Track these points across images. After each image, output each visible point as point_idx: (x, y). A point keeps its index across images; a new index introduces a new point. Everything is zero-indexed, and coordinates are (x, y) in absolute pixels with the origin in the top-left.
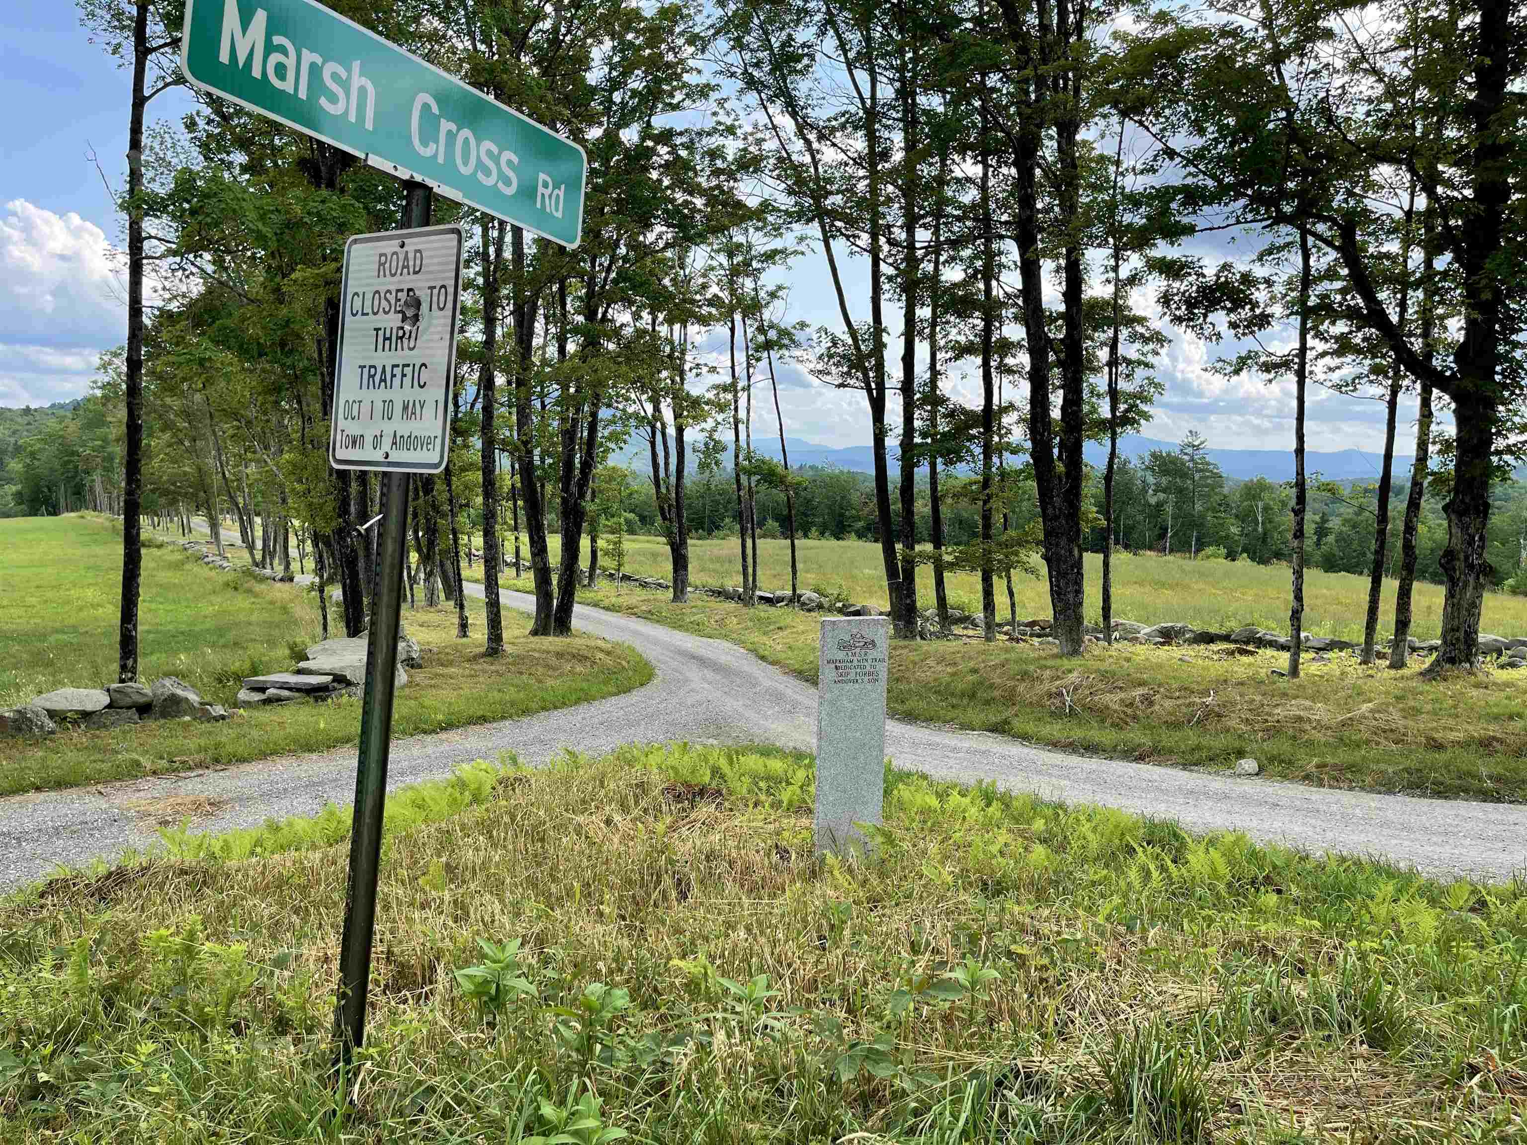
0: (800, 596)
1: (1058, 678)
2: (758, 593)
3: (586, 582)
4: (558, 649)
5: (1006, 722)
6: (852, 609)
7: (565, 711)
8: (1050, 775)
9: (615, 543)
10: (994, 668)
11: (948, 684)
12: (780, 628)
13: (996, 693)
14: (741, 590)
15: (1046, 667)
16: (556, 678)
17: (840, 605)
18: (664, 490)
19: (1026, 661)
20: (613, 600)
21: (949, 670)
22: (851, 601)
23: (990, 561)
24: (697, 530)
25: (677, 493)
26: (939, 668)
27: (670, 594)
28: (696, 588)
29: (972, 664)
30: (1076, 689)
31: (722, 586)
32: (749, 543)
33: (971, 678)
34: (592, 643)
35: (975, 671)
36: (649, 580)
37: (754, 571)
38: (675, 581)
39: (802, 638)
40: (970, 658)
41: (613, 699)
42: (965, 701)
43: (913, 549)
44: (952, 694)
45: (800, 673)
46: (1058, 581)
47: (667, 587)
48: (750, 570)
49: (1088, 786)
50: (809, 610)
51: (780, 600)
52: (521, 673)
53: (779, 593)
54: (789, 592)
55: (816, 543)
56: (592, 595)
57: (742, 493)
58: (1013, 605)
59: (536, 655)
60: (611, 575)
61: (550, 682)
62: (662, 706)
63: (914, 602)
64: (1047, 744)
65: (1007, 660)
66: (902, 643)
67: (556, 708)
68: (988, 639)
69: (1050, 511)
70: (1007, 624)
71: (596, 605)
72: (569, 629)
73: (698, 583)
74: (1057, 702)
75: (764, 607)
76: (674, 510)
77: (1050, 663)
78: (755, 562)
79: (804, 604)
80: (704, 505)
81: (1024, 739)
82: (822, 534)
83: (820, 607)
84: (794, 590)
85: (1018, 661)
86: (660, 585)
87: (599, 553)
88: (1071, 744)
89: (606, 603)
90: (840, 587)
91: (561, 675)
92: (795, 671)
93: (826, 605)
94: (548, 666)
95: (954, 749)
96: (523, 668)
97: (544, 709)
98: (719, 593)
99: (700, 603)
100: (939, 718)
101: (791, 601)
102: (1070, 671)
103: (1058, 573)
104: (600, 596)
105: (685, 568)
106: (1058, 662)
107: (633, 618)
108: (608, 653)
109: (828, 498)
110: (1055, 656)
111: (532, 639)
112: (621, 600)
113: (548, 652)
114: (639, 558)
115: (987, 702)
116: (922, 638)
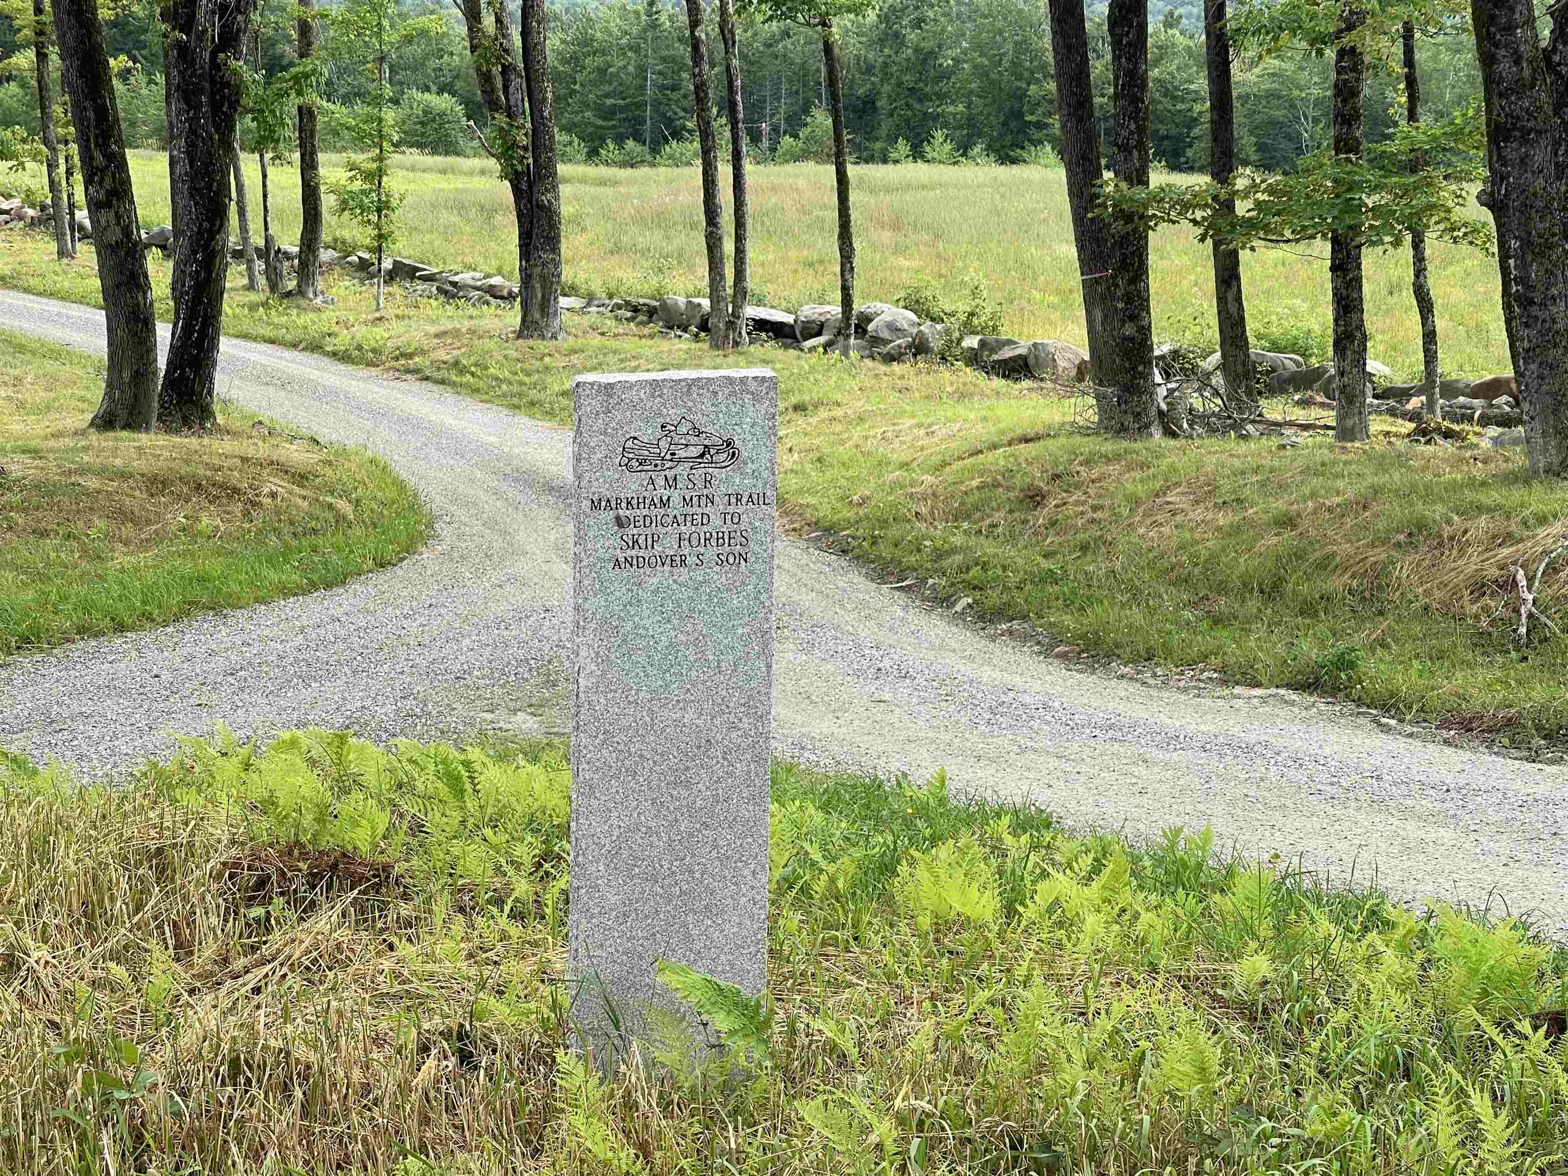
0: (866, 319)
1: (1508, 538)
2: (751, 311)
3: (292, 284)
4: (159, 466)
5: (1344, 662)
6: (1007, 353)
7: (147, 637)
8: (1406, 813)
9: (368, 176)
10: (1340, 513)
11: (1213, 557)
12: (799, 408)
13: (1336, 583)
14: (706, 303)
15: (1480, 509)
16: (145, 544)
17: (972, 342)
18: (488, 21)
19: (1428, 494)
20: (362, 333)
21: (1223, 519)
22: (1005, 333)
23: (1354, 208)
24: (620, 140)
25: (525, 34)
26: (1198, 514)
27: (513, 317)
28: (590, 298)
29: (1279, 505)
30: (1553, 569)
31: (658, 295)
32: (724, 172)
33: (1272, 540)
34: (262, 450)
35: (1287, 522)
36: (465, 277)
37: (740, 252)
38: (526, 279)
39: (857, 433)
40: (1282, 487)
41: (291, 607)
42: (1253, 603)
43: (1143, 181)
44: (1222, 588)
45: (829, 530)
46: (1523, 266)
47: (511, 297)
48: (729, 247)
49: (1503, 845)
50: (890, 358)
51: (814, 329)
52: (45, 534)
53: (810, 312)
54: (835, 310)
55: (947, 172)
56: (306, 319)
57: (700, 33)
58: (1430, 337)
59: (93, 483)
60: (363, 265)
61: (121, 558)
62: (413, 626)
63: (1145, 331)
64: (1445, 724)
65: (1377, 491)
66: (1109, 446)
67: (121, 628)
68: (1346, 433)
69: (1505, 67)
70: (1420, 391)
71: (315, 347)
72: (206, 413)
73: (597, 286)
74: (1497, 605)
75: (770, 348)
76: (518, 83)
77: (1492, 497)
78: (740, 224)
79: (876, 341)
80: (642, 69)
81: (1385, 708)
82: (963, 149)
83: (919, 348)
84: (847, 302)
85: (1404, 495)
86: (492, 291)
87: (328, 201)
88: (1509, 722)
89: (344, 339)
90: (975, 292)
91: (158, 539)
92: (815, 525)
93: (937, 344)
94: (124, 516)
95: (1173, 741)
96: (49, 521)
97: (83, 631)
98: (652, 313)
99: (596, 341)
100: (1168, 653)
101: (841, 332)
102: (1542, 520)
103: (1526, 243)
104: (324, 321)
105: (553, 242)
106: (1517, 494)
107: (412, 385)
108: (301, 478)
109: (978, 47)
110: (1511, 479)
111: (94, 438)
112: (379, 332)
113: (124, 476)
114: (446, 217)
115: (1308, 609)
116: (1171, 433)
